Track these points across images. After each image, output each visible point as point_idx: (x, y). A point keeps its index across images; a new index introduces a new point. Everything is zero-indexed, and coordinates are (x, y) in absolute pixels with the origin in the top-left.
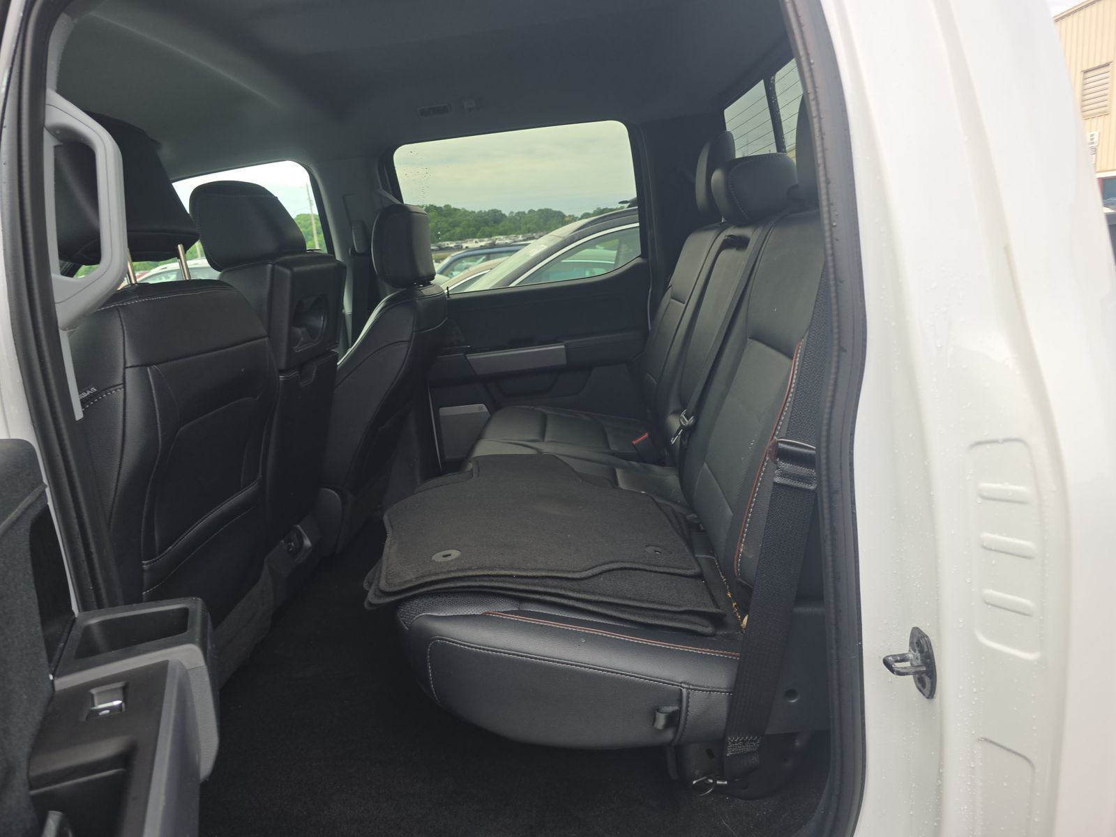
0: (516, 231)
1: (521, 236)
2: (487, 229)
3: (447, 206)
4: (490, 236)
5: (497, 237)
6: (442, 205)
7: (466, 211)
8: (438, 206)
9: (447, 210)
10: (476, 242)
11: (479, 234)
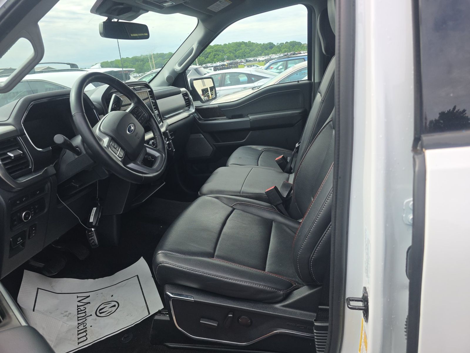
0: (280, 52)
1: (282, 54)
2: (266, 51)
3: (249, 42)
4: (268, 54)
5: (271, 55)
6: (247, 42)
7: (257, 44)
8: (245, 42)
9: (249, 44)
10: (263, 58)
11: (263, 54)
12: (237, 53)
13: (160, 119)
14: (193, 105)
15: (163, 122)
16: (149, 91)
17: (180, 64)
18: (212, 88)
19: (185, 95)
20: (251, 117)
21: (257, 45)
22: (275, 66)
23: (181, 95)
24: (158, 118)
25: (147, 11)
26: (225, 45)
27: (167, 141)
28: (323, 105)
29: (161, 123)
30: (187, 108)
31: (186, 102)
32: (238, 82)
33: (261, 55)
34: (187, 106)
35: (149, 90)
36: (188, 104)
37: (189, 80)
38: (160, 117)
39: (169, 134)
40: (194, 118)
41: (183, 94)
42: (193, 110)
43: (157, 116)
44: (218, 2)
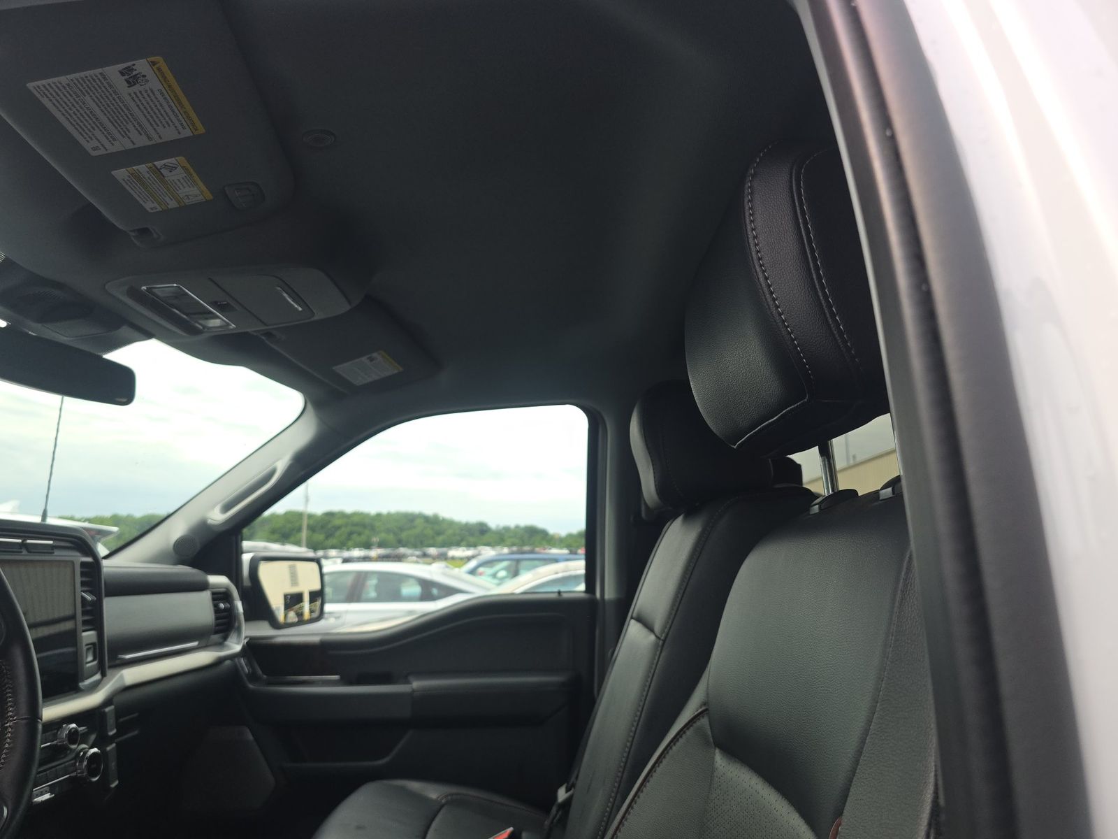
0: (501, 544)
1: (507, 549)
2: (471, 539)
4: (475, 546)
10: (461, 551)
12: (404, 535)
13: (95, 663)
14: (239, 630)
15: (103, 675)
16: (83, 564)
17: (227, 508)
18: (317, 596)
19: (221, 596)
20: (416, 684)
21: (451, 523)
22: (488, 571)
23: (206, 596)
24: (90, 658)
25: (149, 335)
26: (379, 515)
27: (92, 747)
28: (663, 654)
29: (98, 677)
30: (215, 638)
31: (217, 618)
32: (396, 596)
33: (458, 544)
34: (216, 632)
35: (89, 559)
36: (225, 624)
37: (246, 558)
38: (99, 656)
39: (111, 721)
40: (235, 671)
41: (213, 594)
42: (235, 646)
43: (88, 649)
44: (364, 359)
